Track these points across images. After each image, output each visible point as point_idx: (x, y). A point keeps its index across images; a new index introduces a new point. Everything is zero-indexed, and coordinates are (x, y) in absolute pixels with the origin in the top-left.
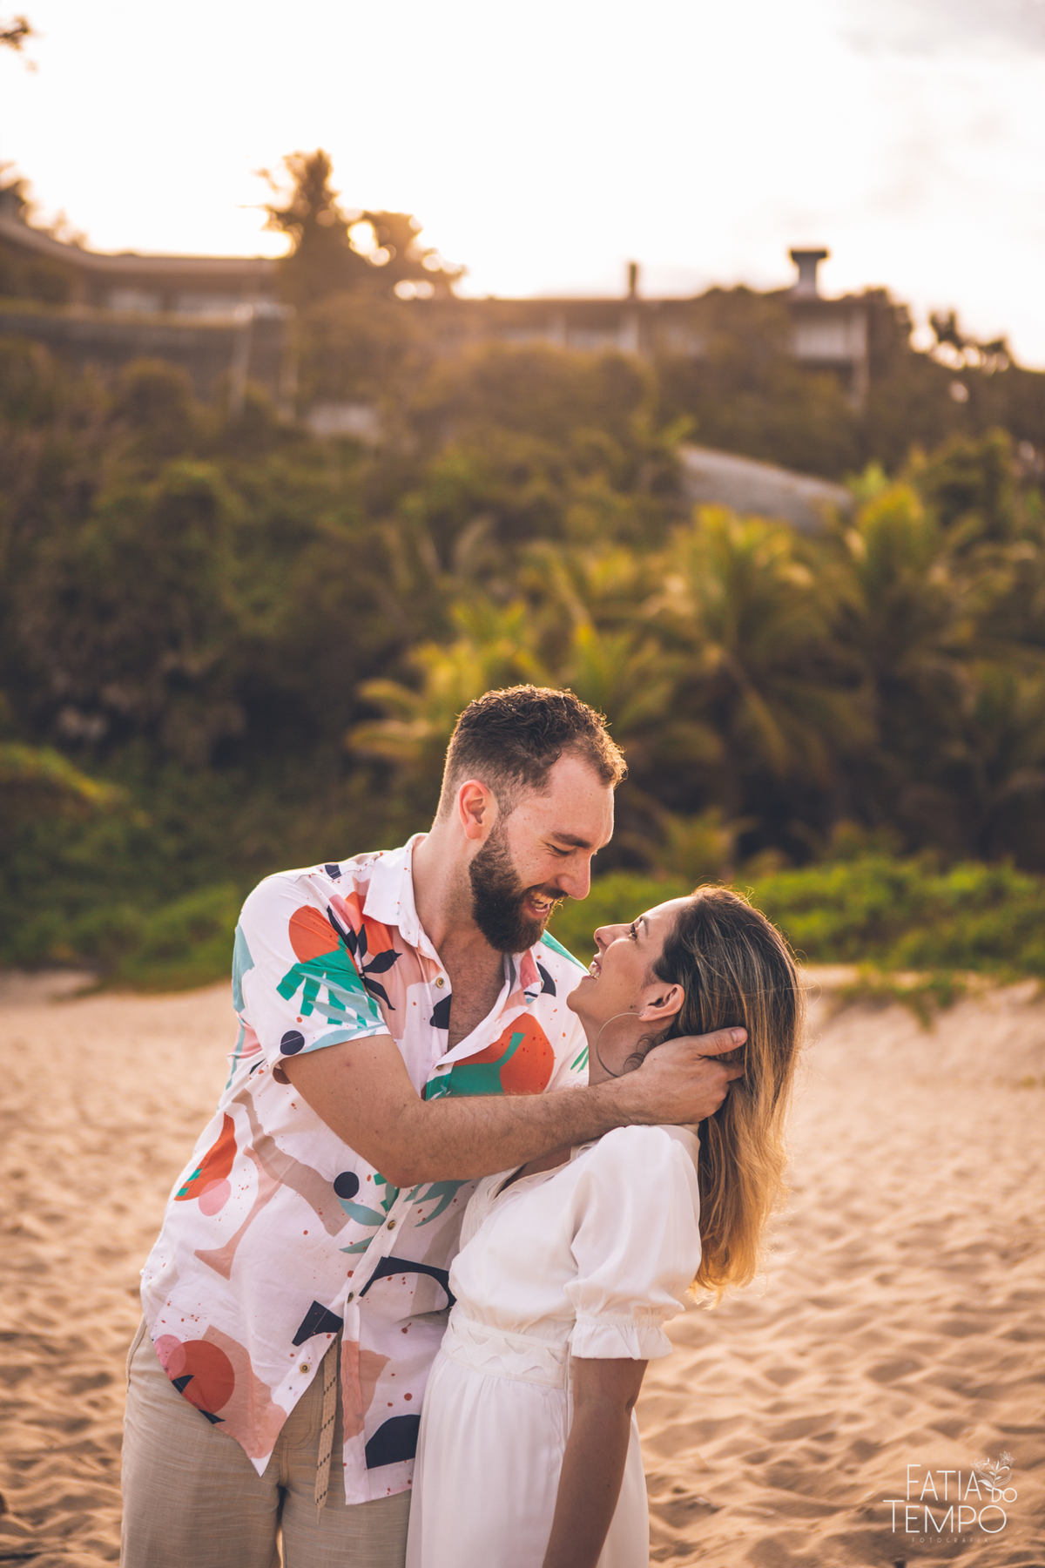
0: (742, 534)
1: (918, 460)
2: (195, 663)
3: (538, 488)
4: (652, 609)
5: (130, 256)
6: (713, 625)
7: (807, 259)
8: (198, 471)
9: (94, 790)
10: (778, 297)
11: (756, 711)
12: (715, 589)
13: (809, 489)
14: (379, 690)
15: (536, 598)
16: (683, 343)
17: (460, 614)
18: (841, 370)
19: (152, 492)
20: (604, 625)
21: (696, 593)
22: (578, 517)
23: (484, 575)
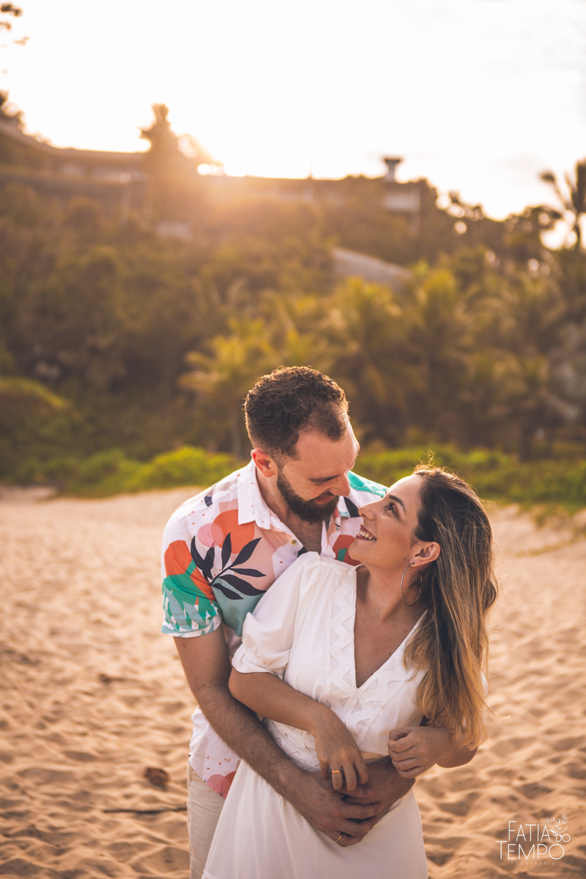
0: (368, 290)
1: (444, 259)
2: (103, 342)
3: (266, 266)
4: (324, 324)
5: (71, 150)
6: (353, 332)
7: (392, 163)
8: (107, 251)
9: (57, 402)
10: (379, 181)
11: (373, 375)
12: (355, 316)
13: (393, 271)
14: (194, 357)
15: (269, 317)
16: (334, 201)
17: (233, 323)
18: (407, 215)
19: (84, 260)
20: (302, 330)
21: (346, 316)
22: (286, 279)
23: (241, 305)
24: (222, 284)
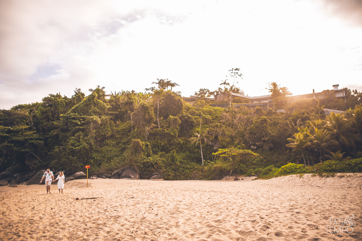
2: (266, 139)
3: (306, 115)
4: (325, 126)
6: (334, 127)
7: (336, 86)
9: (255, 154)
11: (342, 137)
12: (334, 122)
14: (289, 139)
15: (308, 127)
17: (299, 130)
18: (342, 98)
20: (319, 128)
21: (331, 123)
22: (312, 117)
23: (300, 125)
24: (295, 121)
